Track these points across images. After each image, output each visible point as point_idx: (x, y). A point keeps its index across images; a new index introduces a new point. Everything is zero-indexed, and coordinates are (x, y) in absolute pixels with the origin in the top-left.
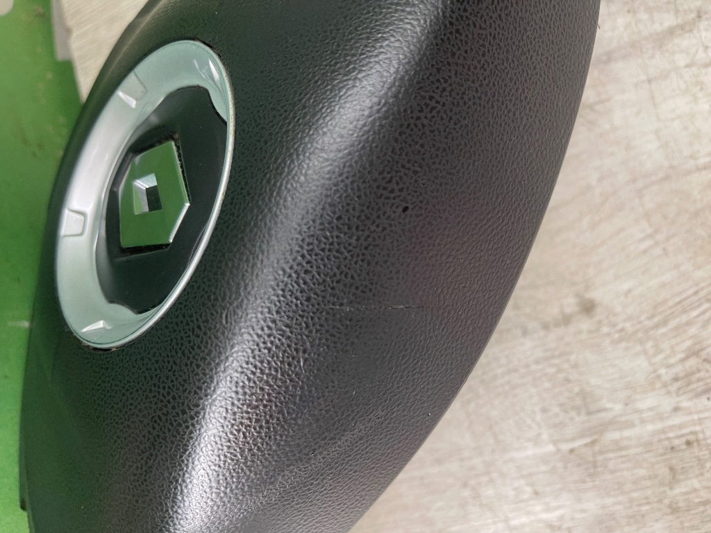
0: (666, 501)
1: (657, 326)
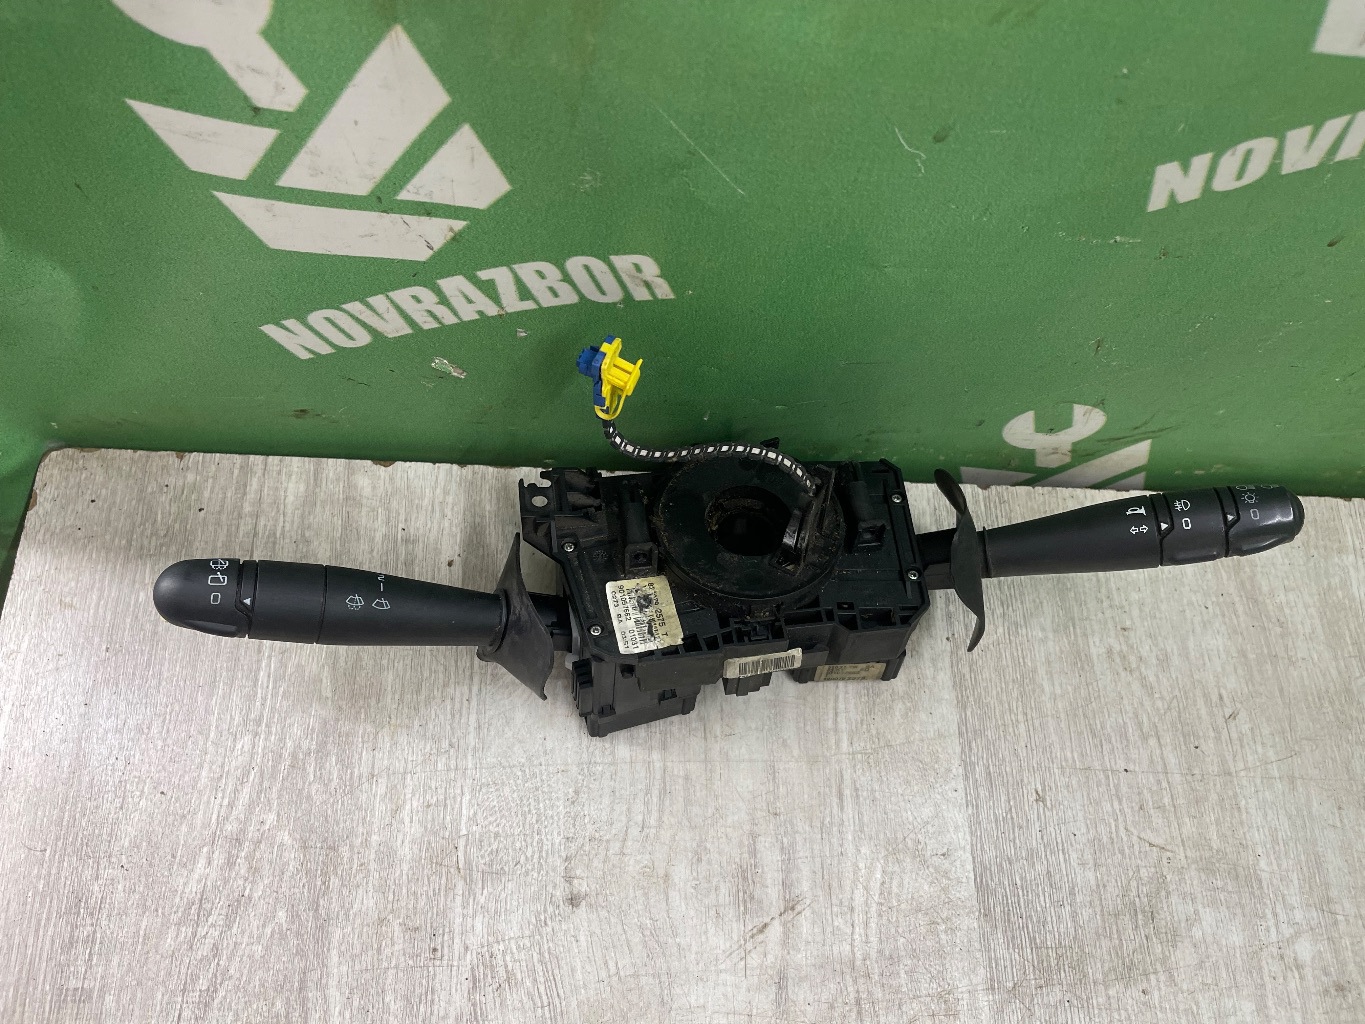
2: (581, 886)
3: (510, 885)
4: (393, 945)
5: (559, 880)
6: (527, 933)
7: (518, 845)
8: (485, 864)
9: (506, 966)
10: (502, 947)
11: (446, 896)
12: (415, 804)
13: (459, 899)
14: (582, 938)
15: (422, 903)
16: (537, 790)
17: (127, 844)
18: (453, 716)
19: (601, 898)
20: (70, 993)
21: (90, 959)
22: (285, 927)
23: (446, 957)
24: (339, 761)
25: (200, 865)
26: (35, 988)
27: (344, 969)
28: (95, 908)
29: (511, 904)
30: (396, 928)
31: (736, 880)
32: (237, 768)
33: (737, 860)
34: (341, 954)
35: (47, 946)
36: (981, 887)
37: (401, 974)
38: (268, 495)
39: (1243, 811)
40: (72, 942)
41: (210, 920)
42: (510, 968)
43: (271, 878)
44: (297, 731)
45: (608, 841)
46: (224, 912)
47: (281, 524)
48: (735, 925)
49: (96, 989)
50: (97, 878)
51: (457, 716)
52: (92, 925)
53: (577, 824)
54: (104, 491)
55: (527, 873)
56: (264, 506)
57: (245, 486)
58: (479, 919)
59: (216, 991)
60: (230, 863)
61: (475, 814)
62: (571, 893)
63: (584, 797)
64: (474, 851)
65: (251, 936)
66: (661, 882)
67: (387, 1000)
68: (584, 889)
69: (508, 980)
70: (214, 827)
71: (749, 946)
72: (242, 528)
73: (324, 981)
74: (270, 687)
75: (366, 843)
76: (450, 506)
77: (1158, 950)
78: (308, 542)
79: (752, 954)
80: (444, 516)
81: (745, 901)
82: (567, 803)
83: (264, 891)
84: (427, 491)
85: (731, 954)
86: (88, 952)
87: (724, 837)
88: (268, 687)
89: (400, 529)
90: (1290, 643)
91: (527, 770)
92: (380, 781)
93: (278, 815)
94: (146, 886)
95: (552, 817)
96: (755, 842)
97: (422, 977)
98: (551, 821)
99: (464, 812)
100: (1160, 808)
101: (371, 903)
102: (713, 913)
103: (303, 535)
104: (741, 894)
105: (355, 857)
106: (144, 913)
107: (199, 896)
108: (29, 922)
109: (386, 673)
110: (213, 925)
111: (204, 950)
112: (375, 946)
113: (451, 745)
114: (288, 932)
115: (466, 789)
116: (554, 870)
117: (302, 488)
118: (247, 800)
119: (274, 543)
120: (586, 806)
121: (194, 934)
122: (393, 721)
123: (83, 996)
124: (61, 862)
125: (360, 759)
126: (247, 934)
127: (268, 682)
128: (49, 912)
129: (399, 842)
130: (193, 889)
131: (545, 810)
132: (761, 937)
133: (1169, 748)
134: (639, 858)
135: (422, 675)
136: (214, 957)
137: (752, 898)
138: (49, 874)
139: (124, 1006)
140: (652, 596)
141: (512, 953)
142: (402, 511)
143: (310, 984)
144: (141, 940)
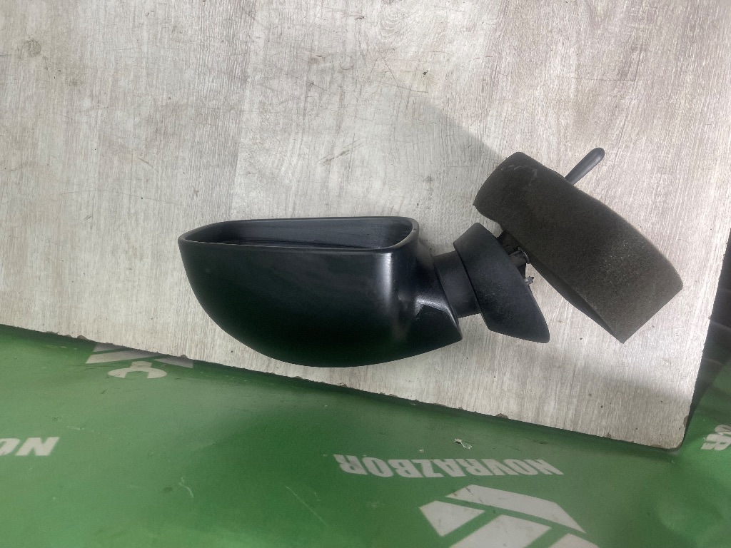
36: (235, 156)
39: (97, 172)
77: (158, 116)
90: (47, 249)
100: (138, 179)
133: (125, 207)
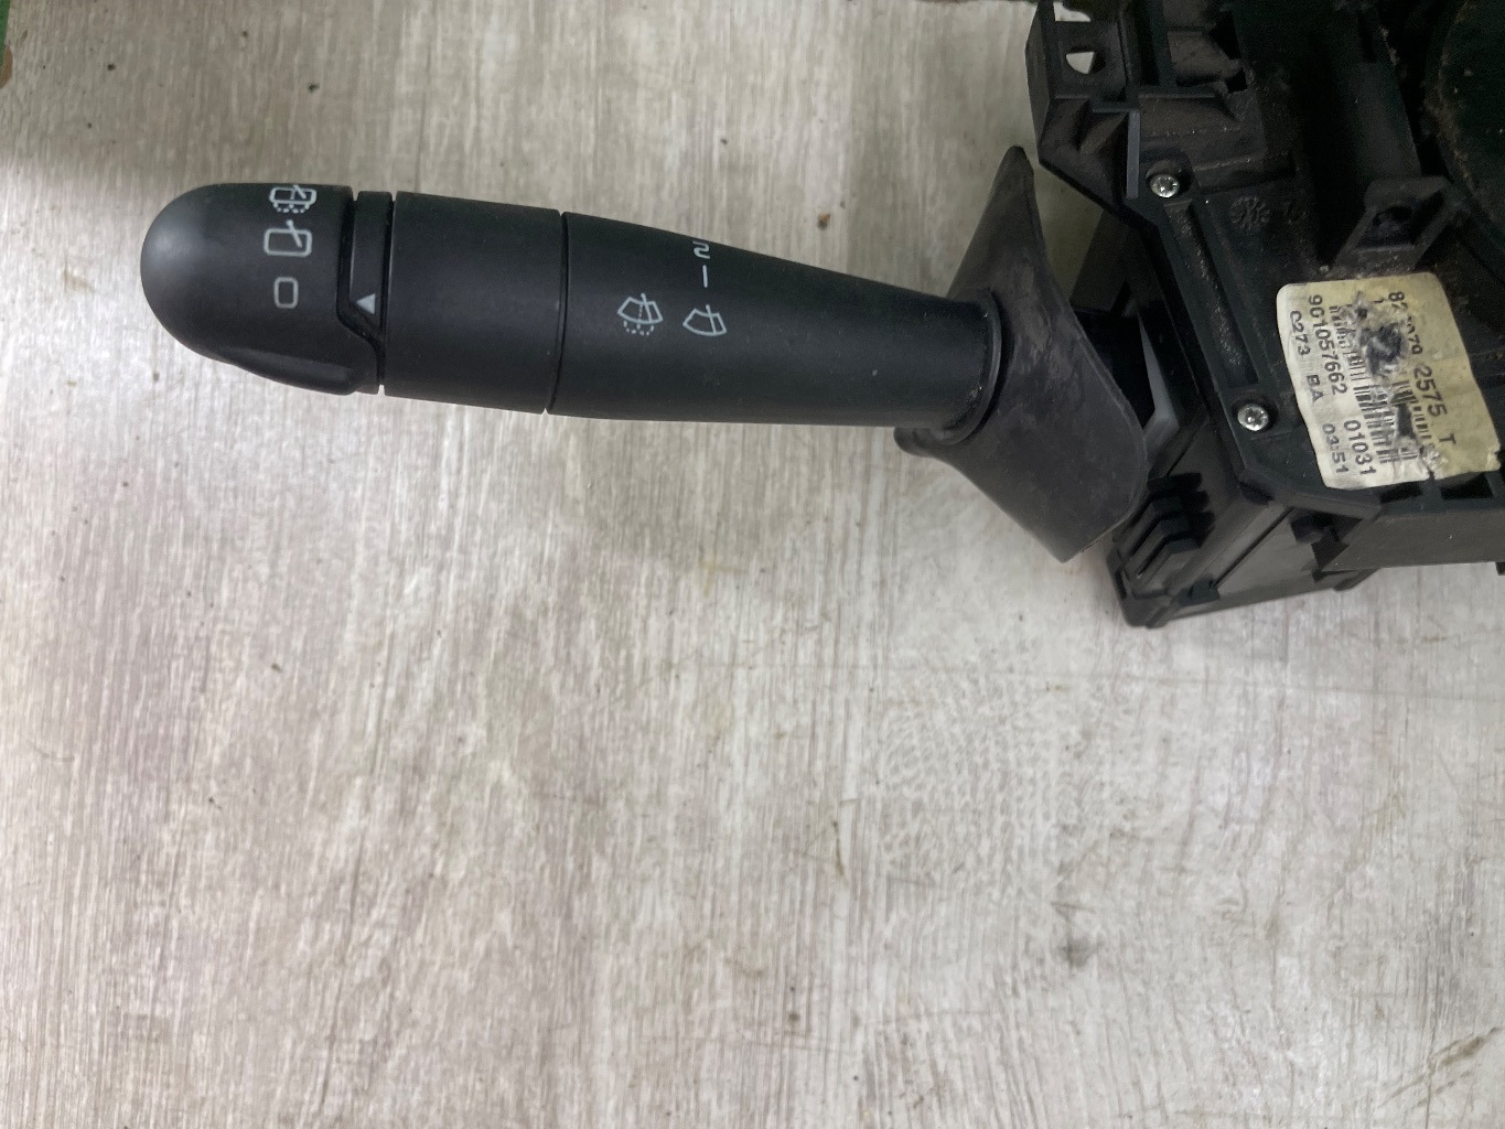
0: (708, 944)
1: (1004, 1050)
2: (1088, 926)
3: (943, 910)
4: (713, 998)
5: (1046, 910)
6: (976, 1005)
7: (961, 830)
8: (893, 862)
9: (933, 1065)
10: (925, 1026)
11: (816, 917)
12: (754, 730)
13: (841, 928)
14: (1089, 1030)
15: (769, 925)
16: (1002, 721)
17: (216, 759)
18: (829, 554)
19: (1130, 955)
20: (132, 1023)
21: (162, 965)
22: (510, 944)
23: (816, 1034)
24: (605, 630)
25: (350, 811)
26: (73, 1008)
27: (622, 1031)
28: (165, 874)
29: (945, 947)
30: (721, 969)
31: (1424, 945)
32: (408, 629)
33: (1430, 905)
34: (616, 1005)
35: (87, 937)
37: (729, 1055)
38: (444, 57)
40: (129, 934)
41: (375, 915)
42: (941, 1068)
43: (481, 848)
44: (518, 564)
45: (1150, 841)
46: (398, 902)
47: (473, 123)
48: (1413, 1037)
49: (177, 1022)
50: (167, 817)
51: (838, 557)
52: (163, 904)
53: (1086, 798)
54: (130, 48)
55: (978, 889)
56: (438, 83)
57: (397, 35)
58: (880, 969)
59: (388, 1045)
60: (405, 811)
61: (875, 760)
62: (1069, 935)
63: (1102, 745)
64: (873, 837)
65: (449, 951)
66: (1261, 934)
67: (704, 1097)
68: (1095, 932)
69: (938, 1089)
70: (371, 740)
71: (1440, 1078)
72: (395, 130)
73: (586, 1048)
74: (465, 471)
75: (658, 798)
76: (823, 90)
78: (527, 163)
79: (1443, 1095)
80: (810, 112)
81: (1438, 991)
82: (1065, 755)
83: (469, 871)
84: (774, 54)
85: (1400, 1091)
86: (158, 951)
87: (1406, 857)
88: (459, 471)
89: (716, 141)
91: (982, 681)
92: (683, 676)
93: (490, 728)
94: (255, 841)
95: (1033, 781)
96: (1471, 874)
97: (769, 1065)
98: (1030, 789)
99: (852, 753)
101: (671, 915)
102: (1367, 1008)
103: (517, 149)
104: (1432, 977)
105: (639, 823)
106: (254, 890)
107: (351, 867)
108: (54, 889)
109: (691, 456)
110: (381, 924)
111: (365, 970)
112: (680, 996)
113: (825, 615)
114: (518, 953)
115: (854, 710)
116: (1035, 888)
117: (512, 41)
118: (429, 694)
119: (461, 165)
120: (1107, 766)
121: (347, 937)
122: (708, 558)
123: (157, 1031)
124: (100, 782)
125: (645, 629)
126: (441, 947)
127: (460, 459)
128: (86, 873)
129: (723, 803)
130: (340, 854)
131: (1019, 764)
132: (1465, 1065)
134: (1215, 880)
135: (765, 464)
136: (385, 984)
137: (1454, 985)
138: (81, 805)
139: (226, 1058)
140: (1405, 330)
141: (945, 1041)
142: (721, 100)
143: (559, 1051)
144: (251, 938)
